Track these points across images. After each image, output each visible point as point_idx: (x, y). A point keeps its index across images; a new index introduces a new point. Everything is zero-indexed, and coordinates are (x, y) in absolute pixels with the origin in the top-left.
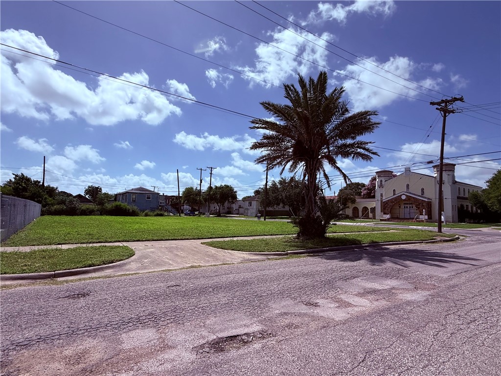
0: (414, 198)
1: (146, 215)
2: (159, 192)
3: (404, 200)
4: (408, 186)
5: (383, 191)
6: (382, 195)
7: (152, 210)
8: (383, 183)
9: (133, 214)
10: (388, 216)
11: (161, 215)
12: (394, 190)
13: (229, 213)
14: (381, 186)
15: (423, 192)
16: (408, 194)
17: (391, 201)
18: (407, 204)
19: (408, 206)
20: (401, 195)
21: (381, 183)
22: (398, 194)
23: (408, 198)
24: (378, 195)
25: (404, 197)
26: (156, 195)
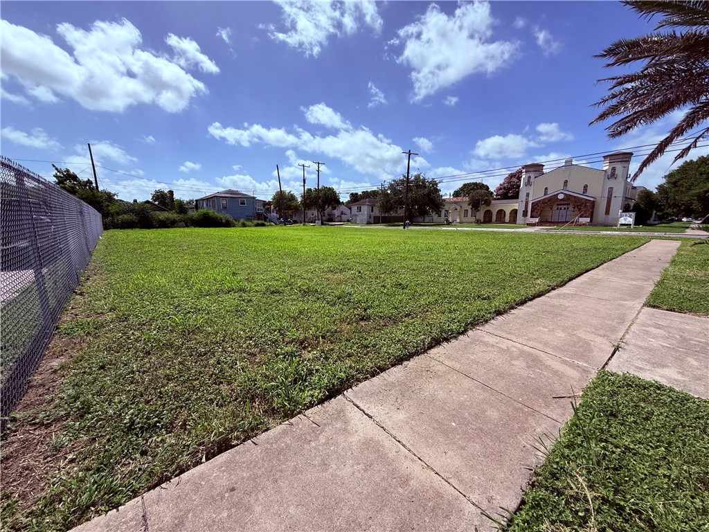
0: (575, 197)
1: (244, 225)
2: (255, 196)
3: (561, 200)
4: (566, 182)
5: (531, 190)
6: (528, 195)
7: (249, 218)
8: (532, 180)
9: (227, 224)
10: (537, 220)
11: (263, 225)
12: (546, 189)
13: (331, 220)
14: (528, 183)
15: (586, 190)
16: (567, 193)
17: (543, 201)
18: (561, 205)
19: (563, 207)
20: (557, 194)
21: (529, 181)
22: (551, 193)
23: (568, 197)
24: (522, 195)
25: (561, 197)
26: (252, 200)
